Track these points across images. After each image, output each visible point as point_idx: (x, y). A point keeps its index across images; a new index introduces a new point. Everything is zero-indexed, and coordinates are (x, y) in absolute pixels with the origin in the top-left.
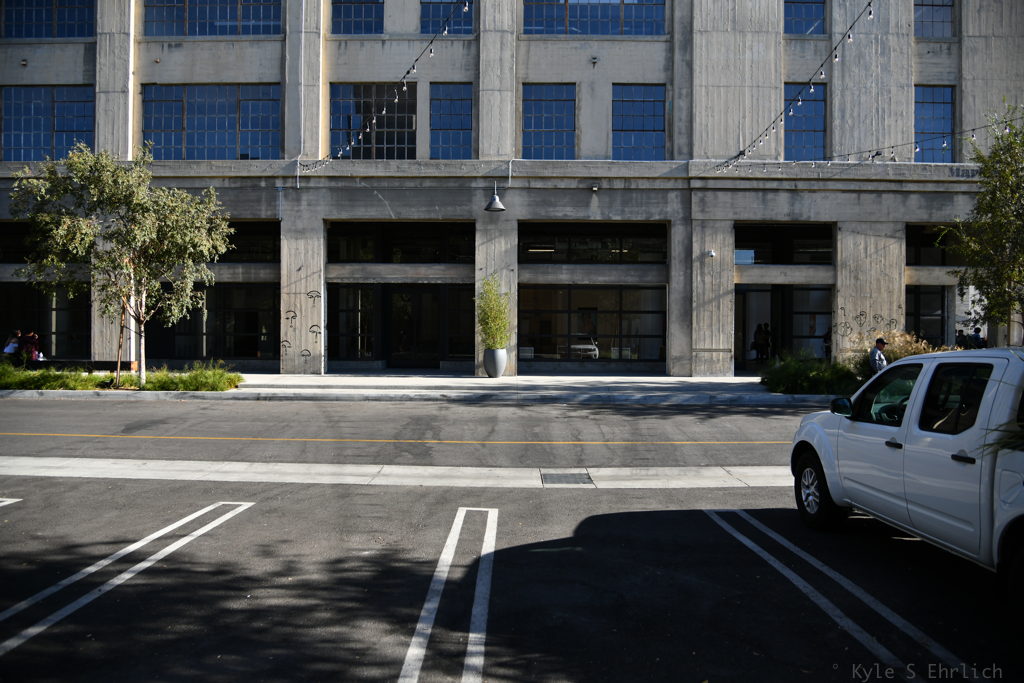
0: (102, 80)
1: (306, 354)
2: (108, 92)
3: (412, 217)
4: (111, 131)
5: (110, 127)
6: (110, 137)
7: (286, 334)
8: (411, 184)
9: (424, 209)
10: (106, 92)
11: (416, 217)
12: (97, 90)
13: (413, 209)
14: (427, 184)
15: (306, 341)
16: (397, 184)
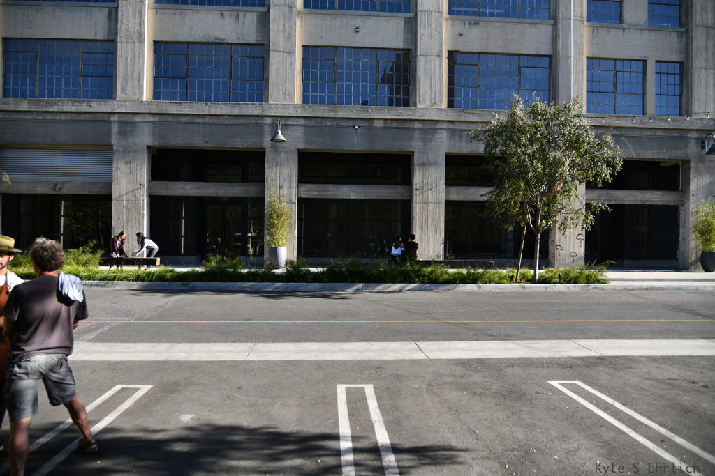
0: (423, 46)
1: (573, 255)
2: (427, 56)
3: (647, 157)
4: (429, 85)
5: (429, 82)
6: (428, 90)
7: (559, 241)
8: (648, 133)
9: (655, 151)
10: (426, 56)
11: (650, 157)
12: (418, 54)
13: (649, 151)
14: (659, 133)
15: (574, 245)
16: (638, 133)
